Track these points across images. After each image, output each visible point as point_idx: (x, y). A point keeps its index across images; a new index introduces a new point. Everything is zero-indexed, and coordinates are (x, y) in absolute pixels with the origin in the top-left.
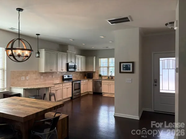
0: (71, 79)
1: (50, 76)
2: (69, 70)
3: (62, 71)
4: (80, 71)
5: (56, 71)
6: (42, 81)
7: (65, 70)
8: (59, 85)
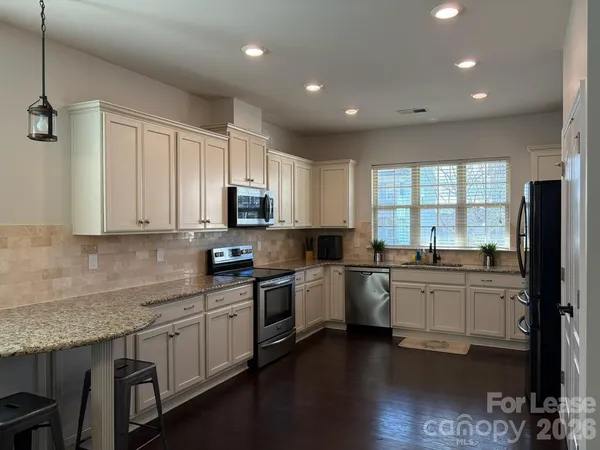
0: (249, 264)
1: (143, 255)
2: (240, 221)
3: (202, 226)
4: (289, 225)
5: (173, 226)
6: (89, 282)
7: (217, 221)
8: (187, 303)
